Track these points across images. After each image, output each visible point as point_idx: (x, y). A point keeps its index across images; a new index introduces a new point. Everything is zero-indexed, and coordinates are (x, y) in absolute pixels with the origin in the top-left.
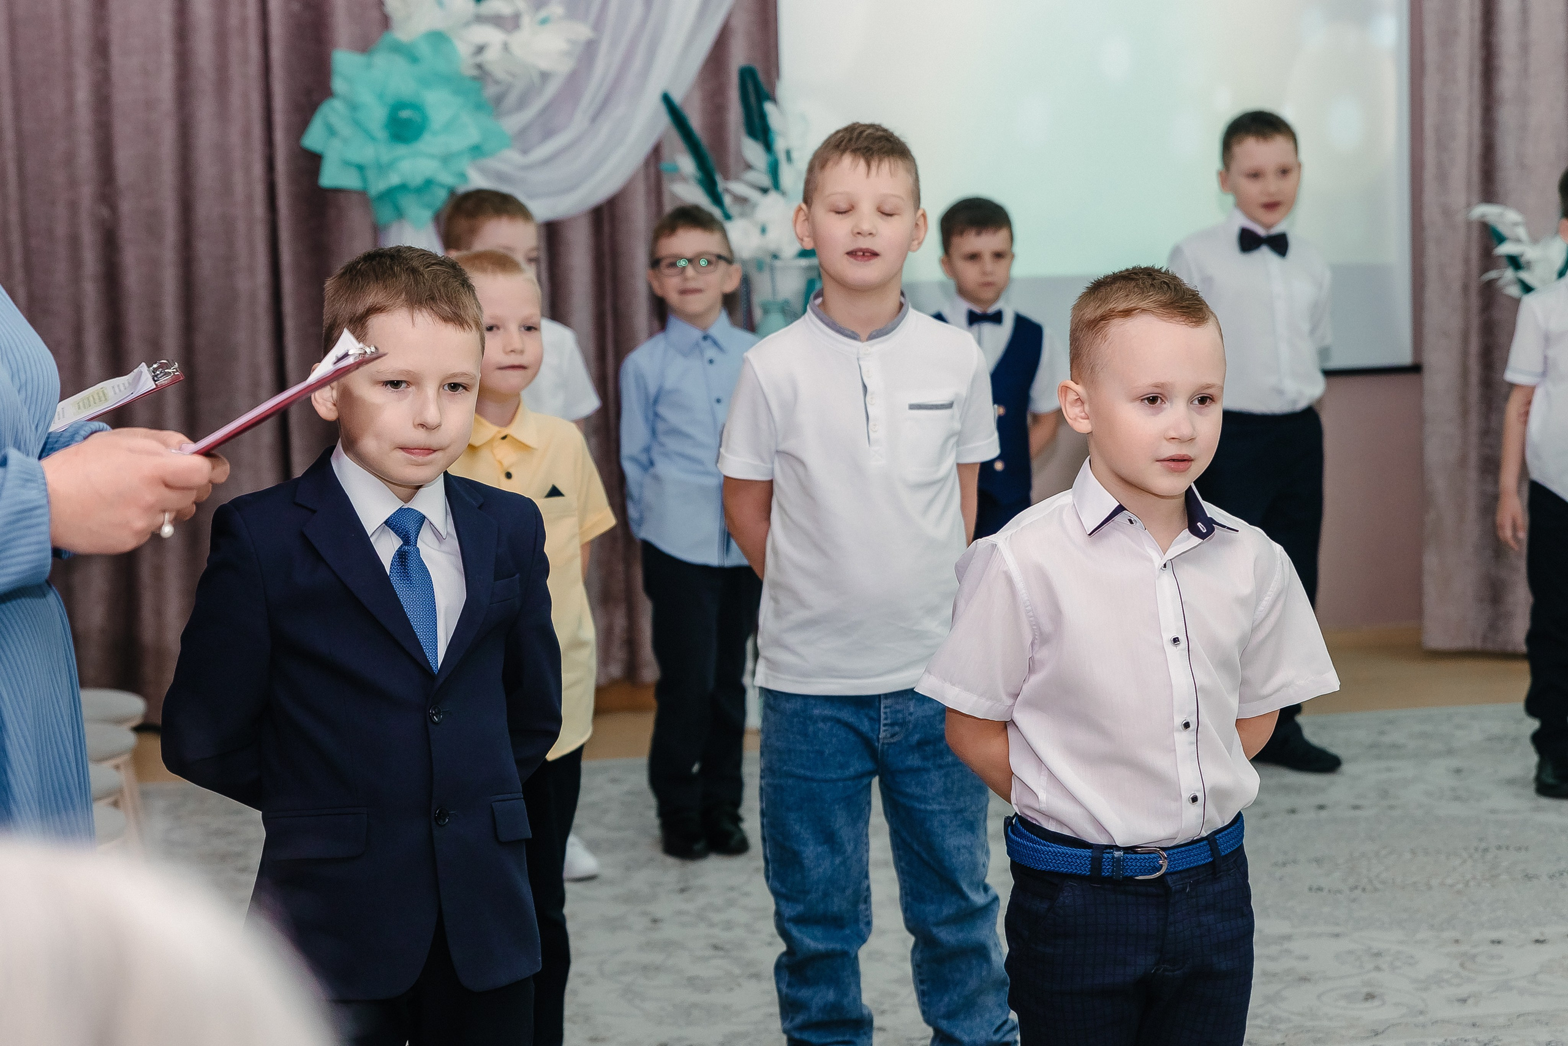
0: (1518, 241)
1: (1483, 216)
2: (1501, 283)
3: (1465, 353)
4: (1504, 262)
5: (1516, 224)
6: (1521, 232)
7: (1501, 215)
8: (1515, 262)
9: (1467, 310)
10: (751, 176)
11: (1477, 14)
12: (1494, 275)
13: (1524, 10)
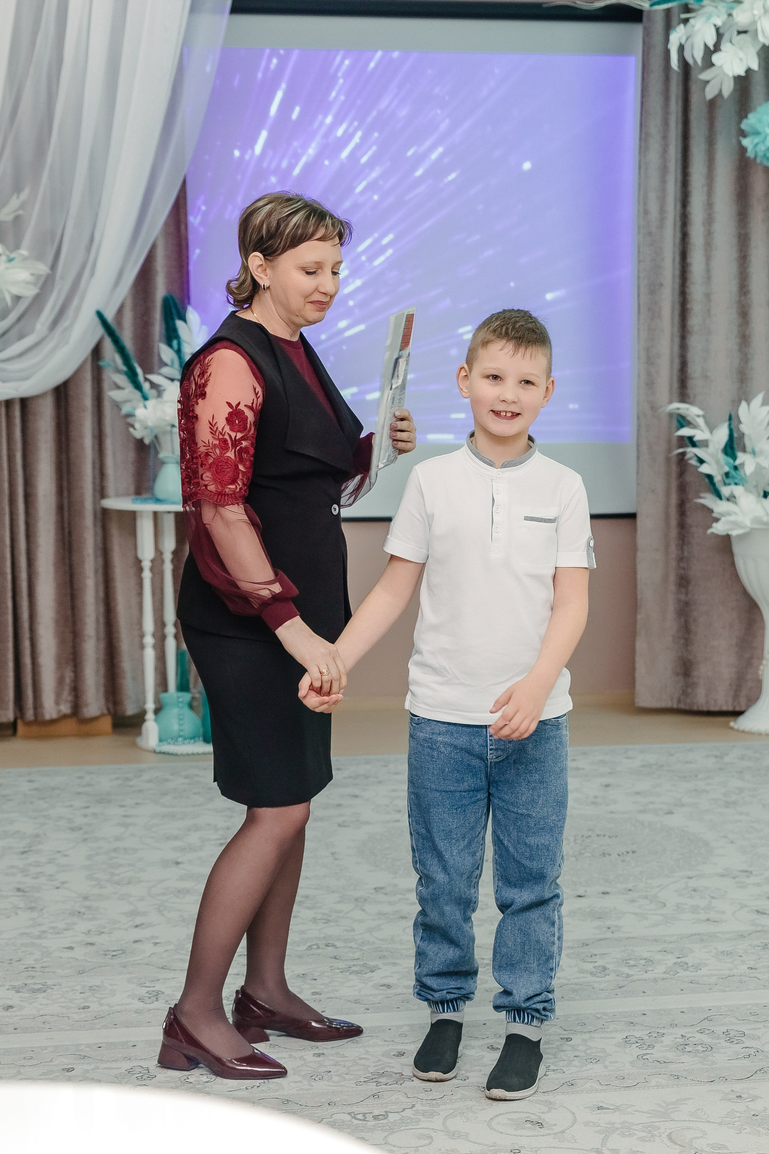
0: (695, 426)
1: (678, 409)
2: (688, 456)
3: (667, 506)
4: (687, 442)
5: (698, 416)
6: (701, 421)
7: (688, 409)
8: (691, 442)
9: (668, 474)
10: (165, 370)
11: (678, 272)
12: (681, 450)
13: (708, 270)
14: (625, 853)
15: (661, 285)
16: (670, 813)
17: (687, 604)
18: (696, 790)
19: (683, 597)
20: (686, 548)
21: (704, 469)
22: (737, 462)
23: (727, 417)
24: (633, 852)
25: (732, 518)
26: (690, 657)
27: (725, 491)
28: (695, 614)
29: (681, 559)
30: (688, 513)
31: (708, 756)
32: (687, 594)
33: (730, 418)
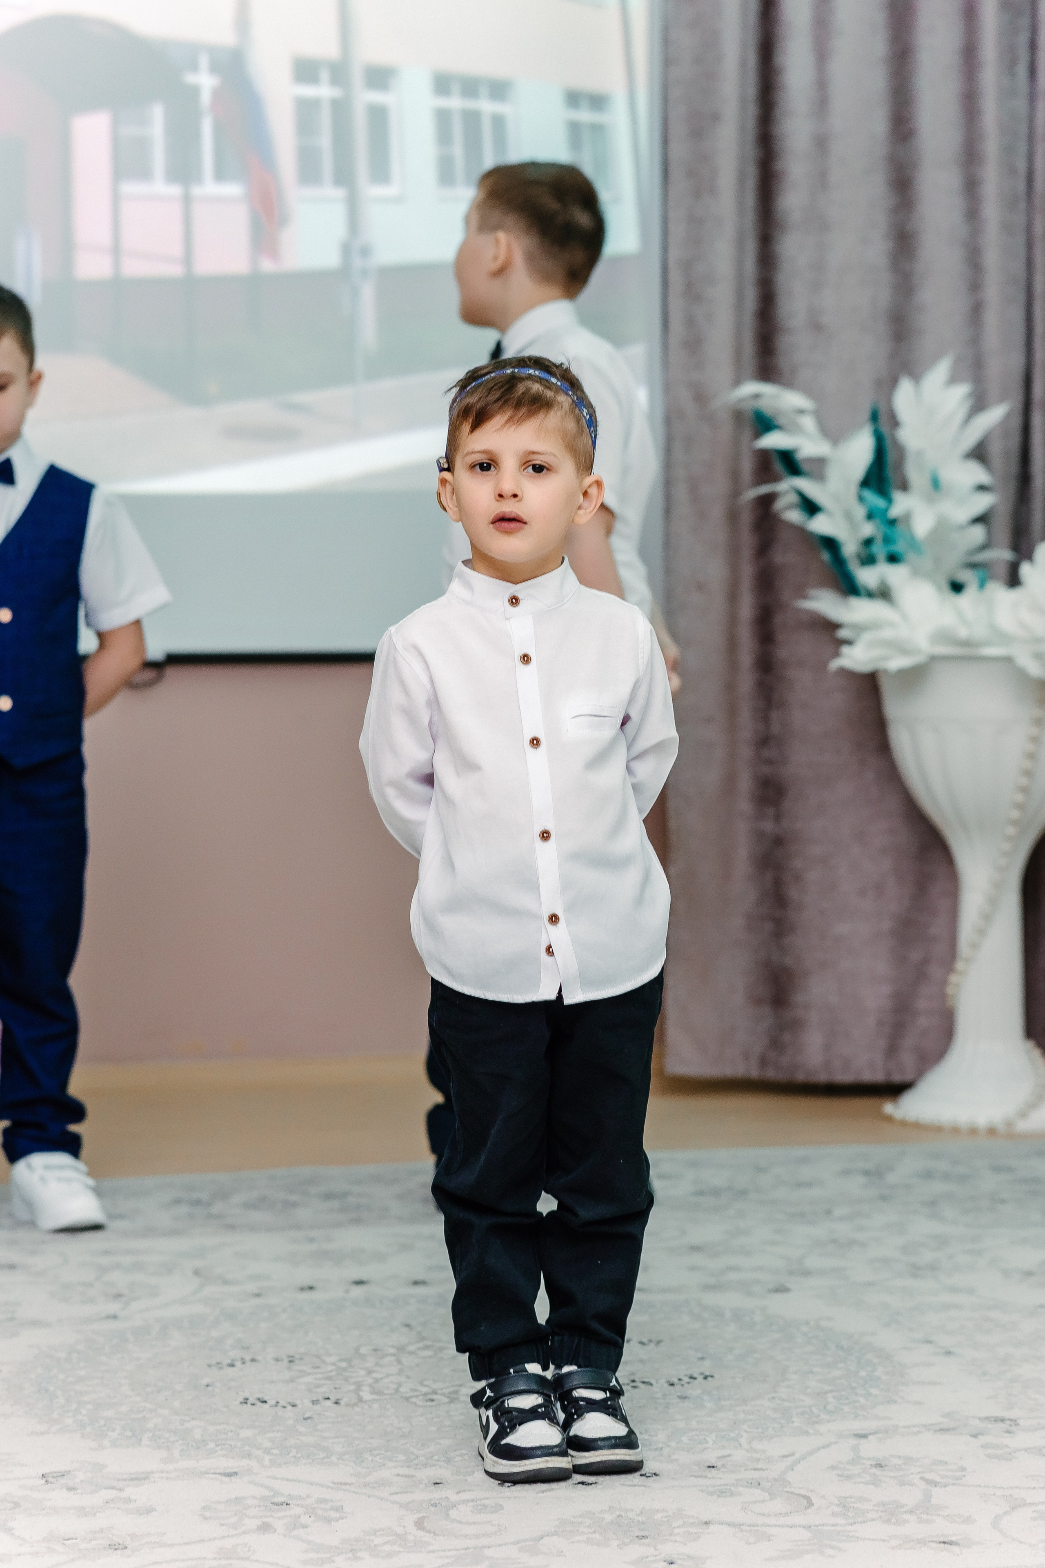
0: (793, 430)
1: (757, 396)
2: (779, 504)
3: (732, 620)
4: (778, 466)
5: (801, 412)
7: (778, 397)
8: (790, 463)
9: (734, 551)
11: (752, 90)
12: (764, 489)
13: (822, 85)
14: (686, 1379)
15: (716, 117)
16: (781, 1289)
17: (778, 841)
18: (834, 1241)
19: (769, 826)
20: (775, 715)
21: (820, 525)
22: (896, 511)
23: (866, 414)
24: (705, 1378)
25: (887, 633)
26: (788, 961)
27: (867, 576)
28: (798, 863)
29: (763, 741)
30: (780, 637)
31: (846, 1172)
32: (778, 817)
33: (874, 417)
